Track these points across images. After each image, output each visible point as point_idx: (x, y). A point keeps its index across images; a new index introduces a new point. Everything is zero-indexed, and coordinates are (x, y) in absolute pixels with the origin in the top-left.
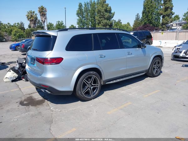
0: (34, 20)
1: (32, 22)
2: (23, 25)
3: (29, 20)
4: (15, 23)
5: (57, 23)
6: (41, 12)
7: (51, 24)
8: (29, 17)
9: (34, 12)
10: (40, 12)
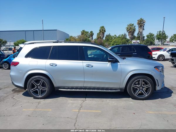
0: (132, 31)
1: (130, 33)
2: (126, 36)
3: (128, 31)
4: (120, 35)
5: (158, 33)
6: (140, 24)
7: (151, 34)
8: (128, 29)
9: (133, 25)
10: (138, 24)
